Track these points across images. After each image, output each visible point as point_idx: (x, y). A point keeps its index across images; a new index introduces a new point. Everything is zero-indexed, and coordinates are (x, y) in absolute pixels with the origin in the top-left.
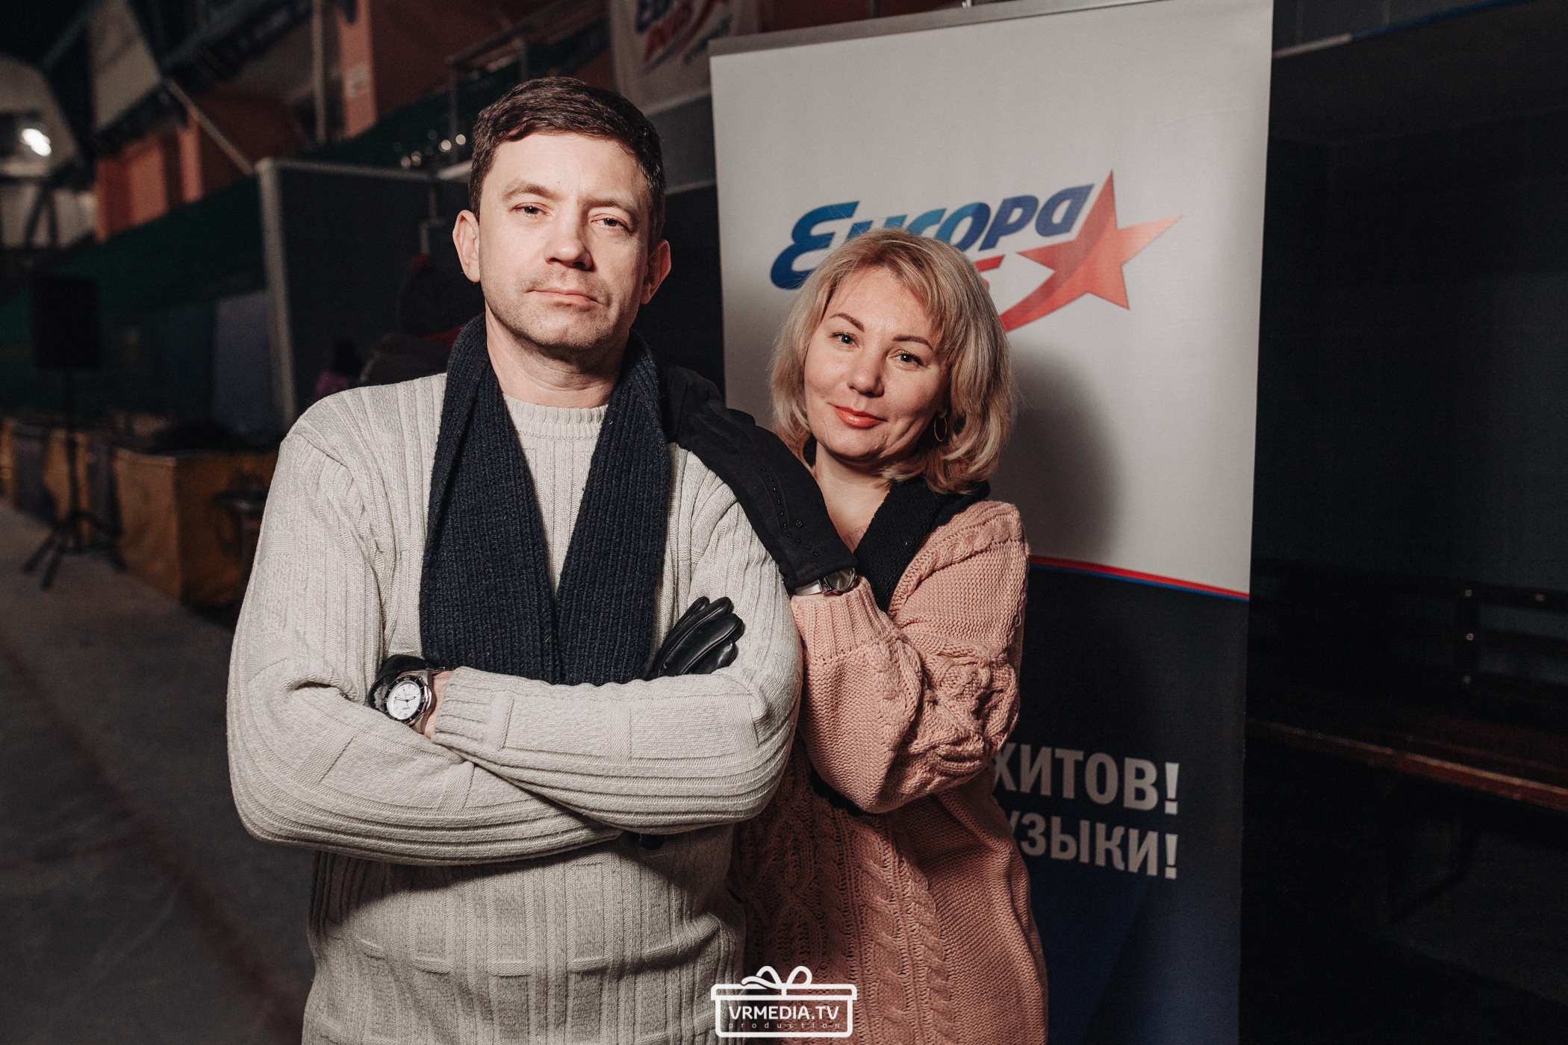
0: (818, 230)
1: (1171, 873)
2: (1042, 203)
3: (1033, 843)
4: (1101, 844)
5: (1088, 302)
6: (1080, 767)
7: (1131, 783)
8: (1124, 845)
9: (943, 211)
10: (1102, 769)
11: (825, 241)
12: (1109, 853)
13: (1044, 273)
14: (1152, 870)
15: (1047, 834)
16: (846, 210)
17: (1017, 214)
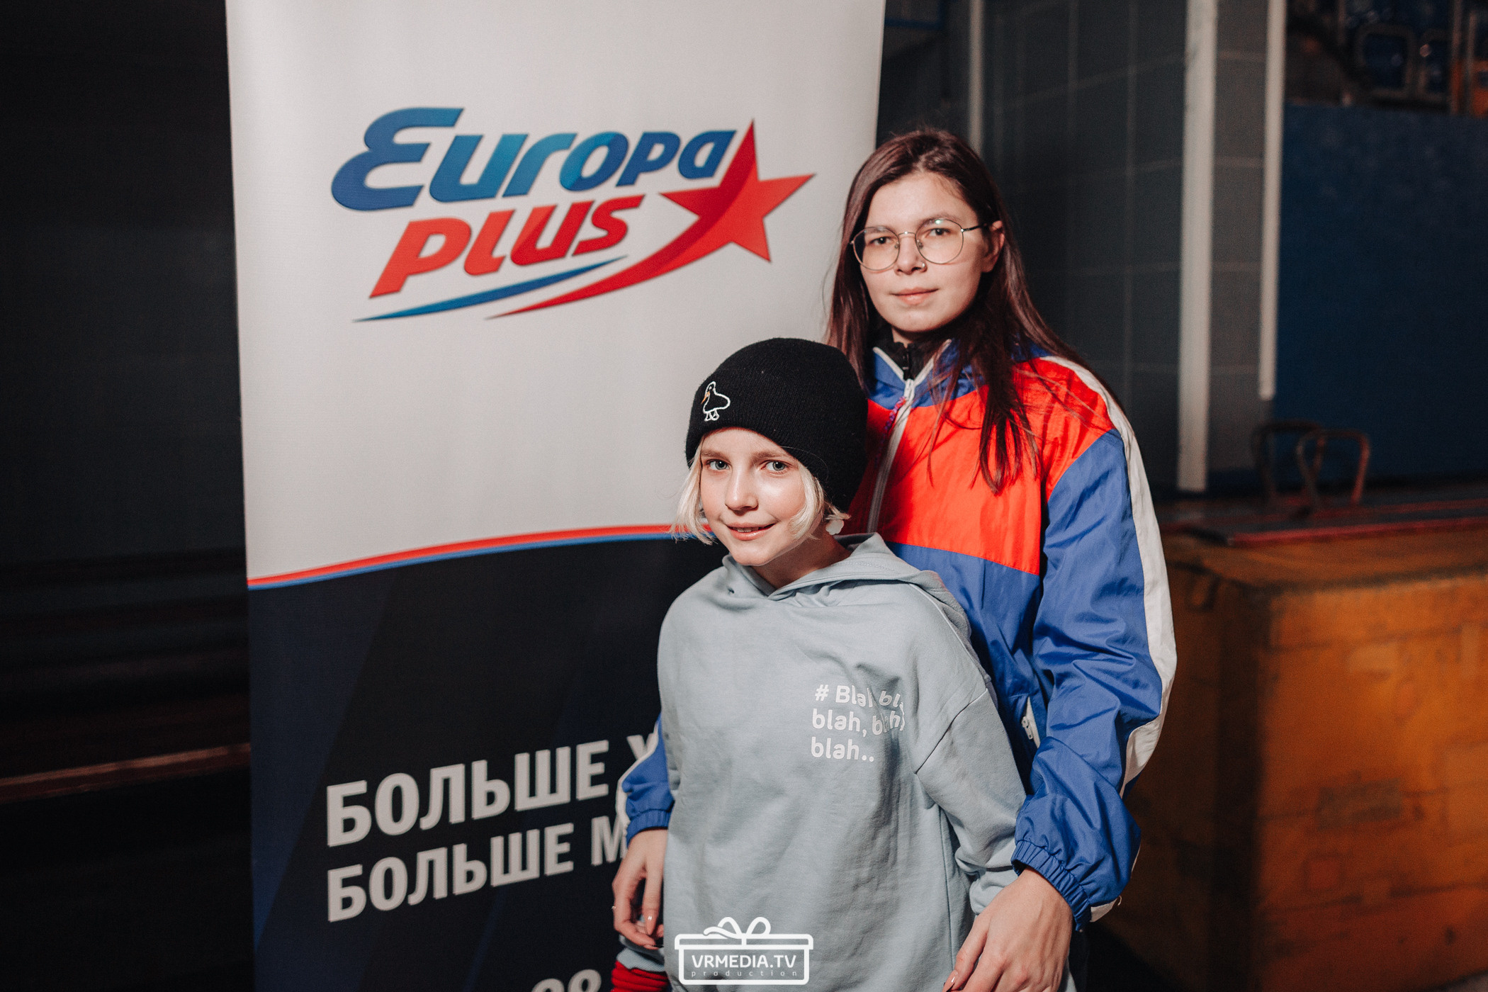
0: (405, 137)
2: (684, 142)
5: (732, 254)
9: (573, 136)
11: (415, 153)
13: (688, 219)
16: (448, 117)
17: (657, 151)
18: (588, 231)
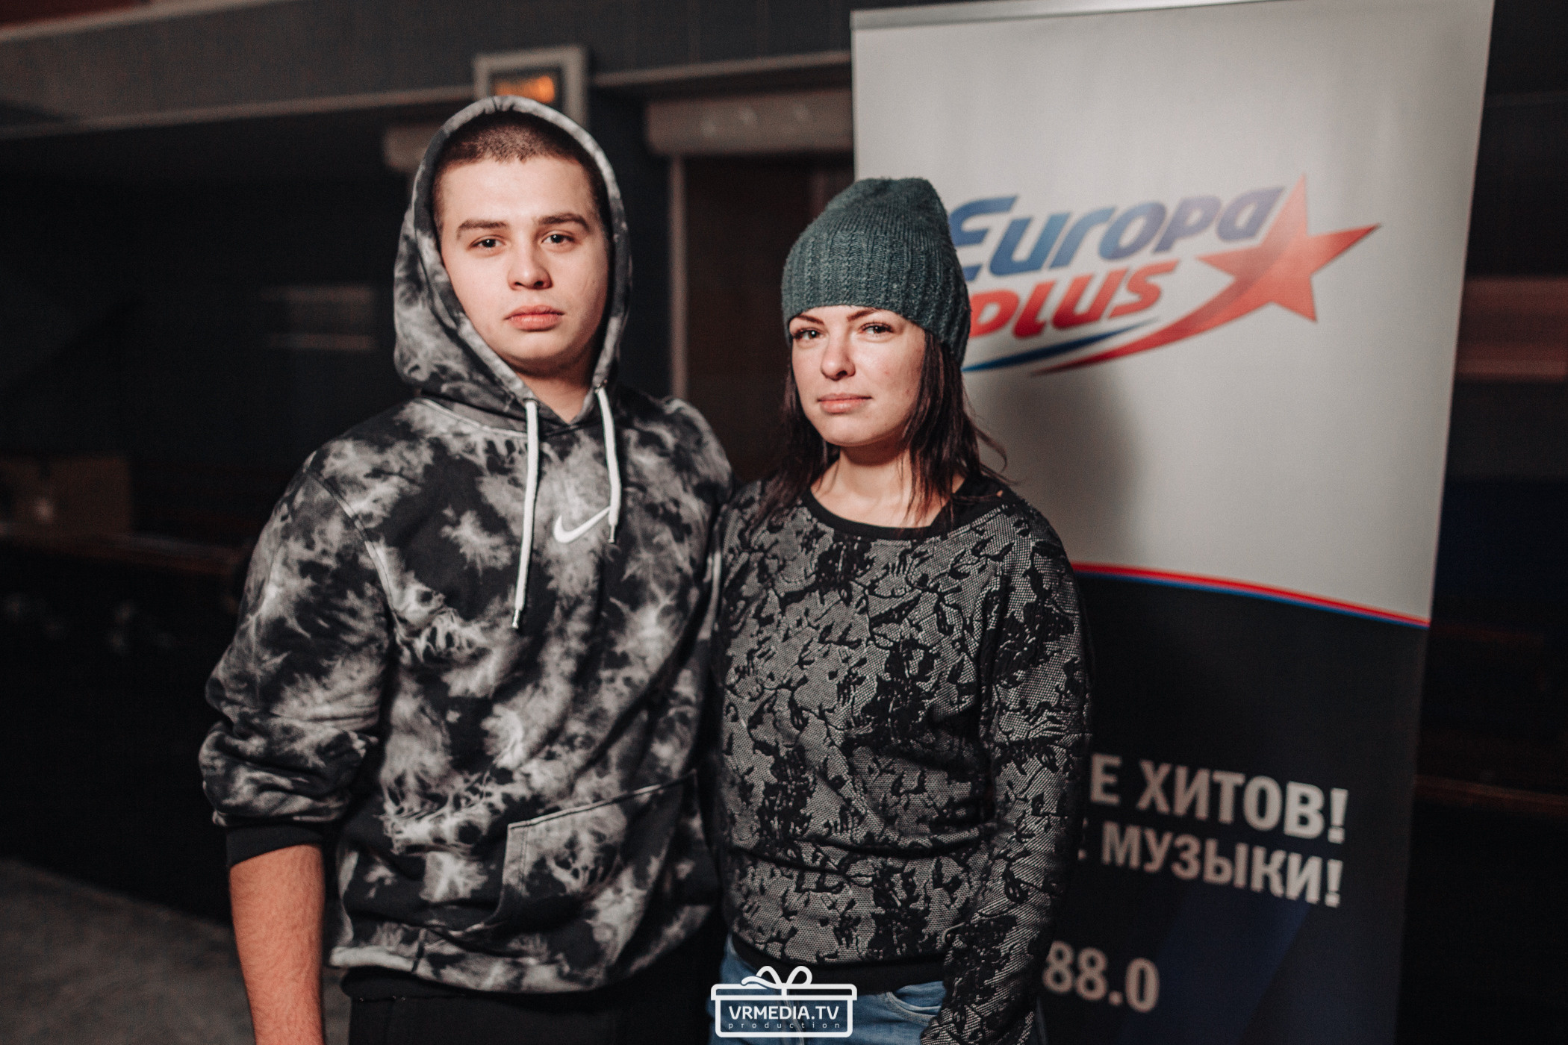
0: (971, 224)
1: (1333, 900)
2: (1225, 204)
3: (1185, 865)
4: (1259, 869)
5: (1271, 314)
6: (1239, 792)
7: (1294, 809)
8: (1284, 870)
9: (1111, 211)
10: (1263, 795)
11: (978, 237)
12: (1266, 879)
13: (1221, 282)
14: (1313, 896)
15: (1201, 857)
16: (1004, 205)
17: (1196, 217)
18: (1123, 296)
